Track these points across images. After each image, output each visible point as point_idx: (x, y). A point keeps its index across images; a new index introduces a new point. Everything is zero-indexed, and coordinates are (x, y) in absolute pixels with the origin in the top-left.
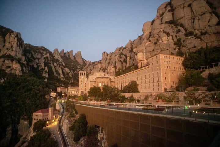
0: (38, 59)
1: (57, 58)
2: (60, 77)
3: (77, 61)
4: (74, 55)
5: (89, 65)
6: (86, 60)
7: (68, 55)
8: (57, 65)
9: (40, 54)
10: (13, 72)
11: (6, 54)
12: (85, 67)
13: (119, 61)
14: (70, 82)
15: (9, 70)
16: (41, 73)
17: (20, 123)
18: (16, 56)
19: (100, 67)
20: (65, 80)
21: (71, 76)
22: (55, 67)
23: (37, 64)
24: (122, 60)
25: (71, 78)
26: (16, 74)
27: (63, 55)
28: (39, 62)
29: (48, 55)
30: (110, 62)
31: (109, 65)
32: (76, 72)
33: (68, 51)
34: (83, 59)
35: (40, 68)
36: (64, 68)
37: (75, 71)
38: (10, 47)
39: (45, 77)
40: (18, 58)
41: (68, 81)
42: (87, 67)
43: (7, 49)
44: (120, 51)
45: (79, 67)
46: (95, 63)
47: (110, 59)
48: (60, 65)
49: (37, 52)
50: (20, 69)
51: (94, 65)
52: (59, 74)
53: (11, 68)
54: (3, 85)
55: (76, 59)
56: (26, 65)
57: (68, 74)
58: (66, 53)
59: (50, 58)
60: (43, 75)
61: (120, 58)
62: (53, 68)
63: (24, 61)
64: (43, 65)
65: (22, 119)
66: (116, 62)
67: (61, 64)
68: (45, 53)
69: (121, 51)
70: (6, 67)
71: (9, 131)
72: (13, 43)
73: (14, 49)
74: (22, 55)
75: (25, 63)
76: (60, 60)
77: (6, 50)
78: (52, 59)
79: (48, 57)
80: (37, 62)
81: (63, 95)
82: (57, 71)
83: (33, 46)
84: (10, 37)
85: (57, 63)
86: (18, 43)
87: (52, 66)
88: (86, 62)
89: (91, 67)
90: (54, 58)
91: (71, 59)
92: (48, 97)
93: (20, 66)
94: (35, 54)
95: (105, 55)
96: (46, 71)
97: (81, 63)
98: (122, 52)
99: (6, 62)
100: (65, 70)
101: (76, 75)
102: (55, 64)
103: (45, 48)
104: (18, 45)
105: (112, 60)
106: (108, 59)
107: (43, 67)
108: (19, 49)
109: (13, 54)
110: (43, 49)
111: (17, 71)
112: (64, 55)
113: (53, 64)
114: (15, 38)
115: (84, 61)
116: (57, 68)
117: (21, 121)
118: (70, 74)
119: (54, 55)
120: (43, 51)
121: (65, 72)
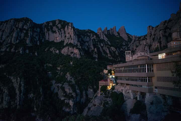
0: (88, 42)
1: (103, 38)
2: (108, 56)
3: (121, 37)
4: (117, 31)
5: (135, 41)
6: (131, 35)
7: (112, 32)
8: (104, 46)
9: (88, 38)
10: (75, 56)
11: (68, 43)
12: (131, 44)
13: (163, 36)
14: (118, 60)
15: (72, 54)
16: (92, 54)
17: (88, 91)
18: (74, 43)
19: (145, 44)
20: (112, 59)
21: (118, 54)
22: (102, 47)
23: (87, 47)
24: (167, 34)
25: (118, 56)
26: (77, 57)
27: (106, 33)
28: (88, 44)
29: (95, 36)
30: (154, 38)
31: (154, 41)
32: (122, 49)
33: (111, 28)
34: (127, 34)
35: (90, 50)
36: (110, 47)
37: (120, 49)
38: (70, 37)
39: (96, 57)
40: (75, 44)
41: (115, 59)
42: (133, 43)
43: (68, 38)
44: (164, 24)
45: (124, 44)
46: (142, 38)
47: (155, 35)
48: (106, 45)
49: (85, 36)
50: (79, 54)
51: (140, 40)
52: (107, 54)
53: (74, 53)
54: (73, 66)
55: (120, 35)
56: (81, 49)
57: (114, 52)
58: (109, 30)
59: (97, 40)
60: (94, 56)
61: (165, 32)
62: (101, 48)
63: (80, 46)
64: (92, 47)
65: (89, 88)
66: (160, 38)
67: (107, 43)
68: (92, 35)
69: (166, 24)
70: (70, 52)
71: (84, 94)
72: (71, 33)
73: (72, 38)
74: (78, 42)
75: (80, 47)
76: (106, 39)
77: (68, 40)
78: (98, 40)
79: (95, 39)
80: (87, 44)
81: (112, 72)
82: (104, 51)
83: (81, 30)
84: (68, 29)
85: (103, 43)
86: (74, 33)
87: (100, 46)
88: (131, 37)
89: (137, 43)
90: (100, 39)
91: (116, 36)
92: (102, 74)
93: (78, 51)
94: (84, 38)
95: (150, 30)
96: (95, 52)
97: (126, 39)
98: (167, 26)
99: (70, 49)
100: (111, 49)
101: (122, 52)
102: (102, 45)
103: (91, 31)
104: (74, 34)
105: (156, 35)
106: (152, 35)
107: (93, 49)
108: (75, 37)
109: (72, 42)
110: (90, 31)
111: (77, 55)
112: (108, 32)
113: (100, 45)
114: (71, 29)
115: (129, 36)
116: (104, 48)
117: (89, 89)
118: (116, 52)
119: (99, 36)
120: (90, 33)
121: (112, 51)
